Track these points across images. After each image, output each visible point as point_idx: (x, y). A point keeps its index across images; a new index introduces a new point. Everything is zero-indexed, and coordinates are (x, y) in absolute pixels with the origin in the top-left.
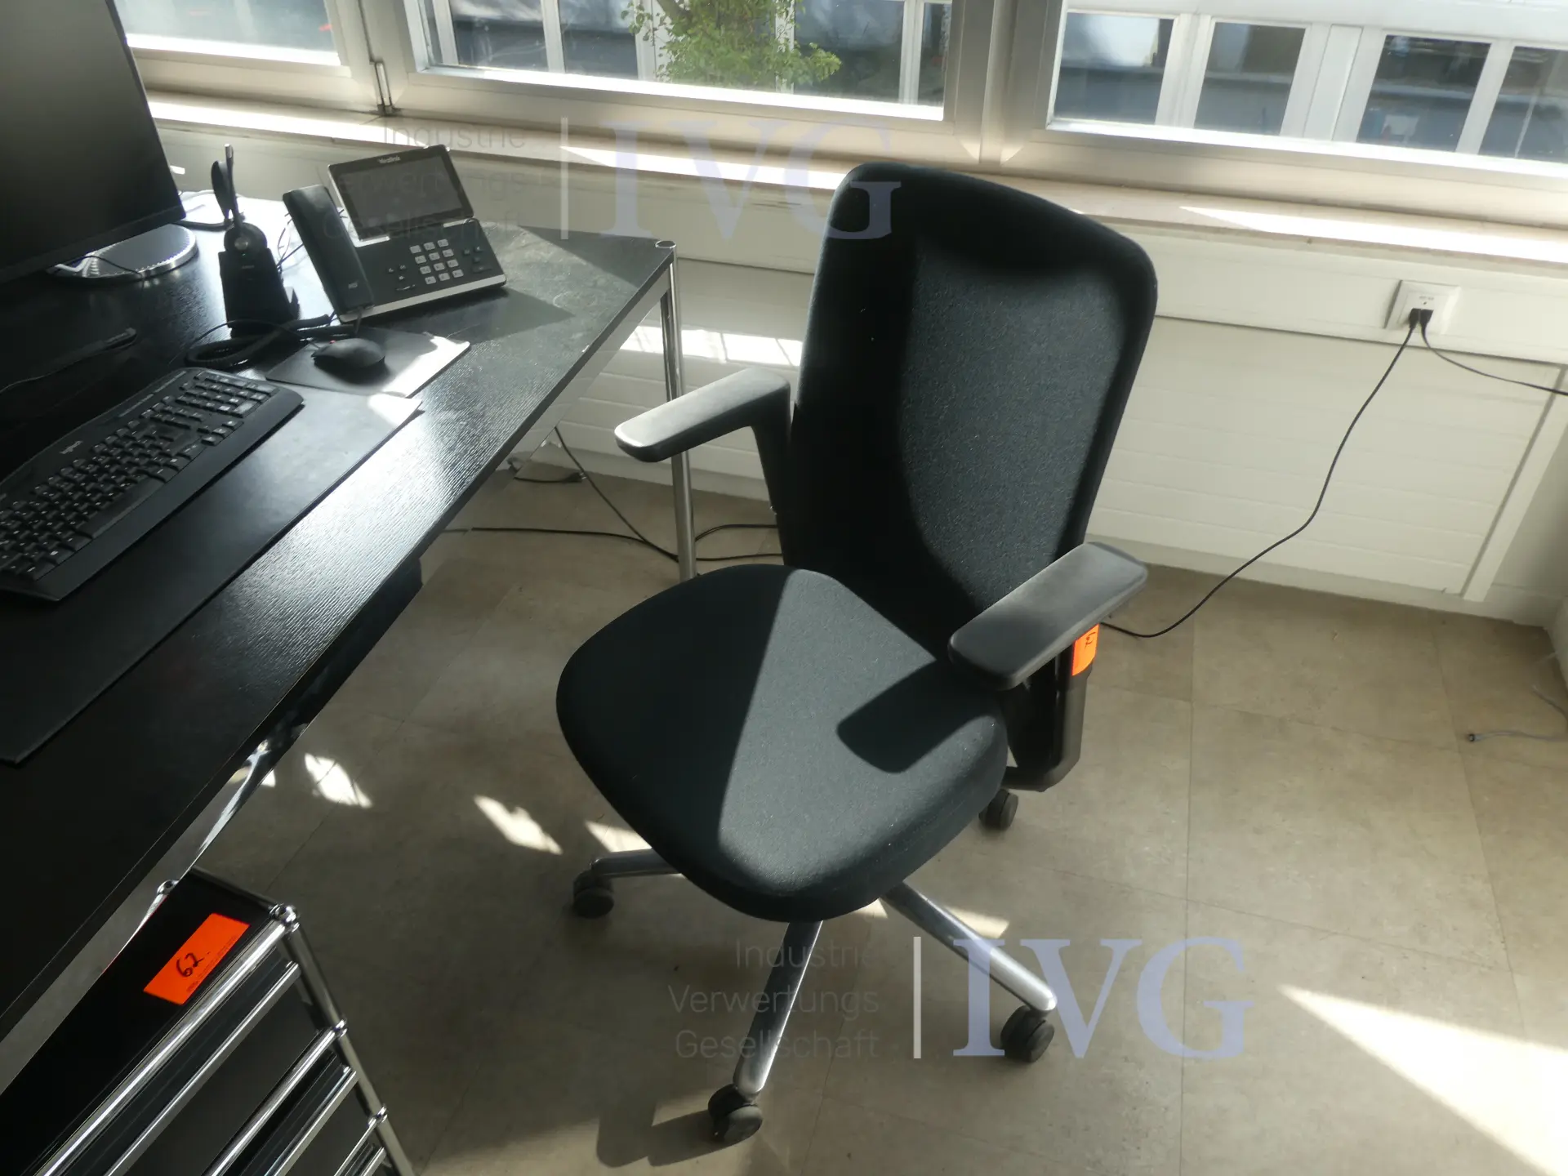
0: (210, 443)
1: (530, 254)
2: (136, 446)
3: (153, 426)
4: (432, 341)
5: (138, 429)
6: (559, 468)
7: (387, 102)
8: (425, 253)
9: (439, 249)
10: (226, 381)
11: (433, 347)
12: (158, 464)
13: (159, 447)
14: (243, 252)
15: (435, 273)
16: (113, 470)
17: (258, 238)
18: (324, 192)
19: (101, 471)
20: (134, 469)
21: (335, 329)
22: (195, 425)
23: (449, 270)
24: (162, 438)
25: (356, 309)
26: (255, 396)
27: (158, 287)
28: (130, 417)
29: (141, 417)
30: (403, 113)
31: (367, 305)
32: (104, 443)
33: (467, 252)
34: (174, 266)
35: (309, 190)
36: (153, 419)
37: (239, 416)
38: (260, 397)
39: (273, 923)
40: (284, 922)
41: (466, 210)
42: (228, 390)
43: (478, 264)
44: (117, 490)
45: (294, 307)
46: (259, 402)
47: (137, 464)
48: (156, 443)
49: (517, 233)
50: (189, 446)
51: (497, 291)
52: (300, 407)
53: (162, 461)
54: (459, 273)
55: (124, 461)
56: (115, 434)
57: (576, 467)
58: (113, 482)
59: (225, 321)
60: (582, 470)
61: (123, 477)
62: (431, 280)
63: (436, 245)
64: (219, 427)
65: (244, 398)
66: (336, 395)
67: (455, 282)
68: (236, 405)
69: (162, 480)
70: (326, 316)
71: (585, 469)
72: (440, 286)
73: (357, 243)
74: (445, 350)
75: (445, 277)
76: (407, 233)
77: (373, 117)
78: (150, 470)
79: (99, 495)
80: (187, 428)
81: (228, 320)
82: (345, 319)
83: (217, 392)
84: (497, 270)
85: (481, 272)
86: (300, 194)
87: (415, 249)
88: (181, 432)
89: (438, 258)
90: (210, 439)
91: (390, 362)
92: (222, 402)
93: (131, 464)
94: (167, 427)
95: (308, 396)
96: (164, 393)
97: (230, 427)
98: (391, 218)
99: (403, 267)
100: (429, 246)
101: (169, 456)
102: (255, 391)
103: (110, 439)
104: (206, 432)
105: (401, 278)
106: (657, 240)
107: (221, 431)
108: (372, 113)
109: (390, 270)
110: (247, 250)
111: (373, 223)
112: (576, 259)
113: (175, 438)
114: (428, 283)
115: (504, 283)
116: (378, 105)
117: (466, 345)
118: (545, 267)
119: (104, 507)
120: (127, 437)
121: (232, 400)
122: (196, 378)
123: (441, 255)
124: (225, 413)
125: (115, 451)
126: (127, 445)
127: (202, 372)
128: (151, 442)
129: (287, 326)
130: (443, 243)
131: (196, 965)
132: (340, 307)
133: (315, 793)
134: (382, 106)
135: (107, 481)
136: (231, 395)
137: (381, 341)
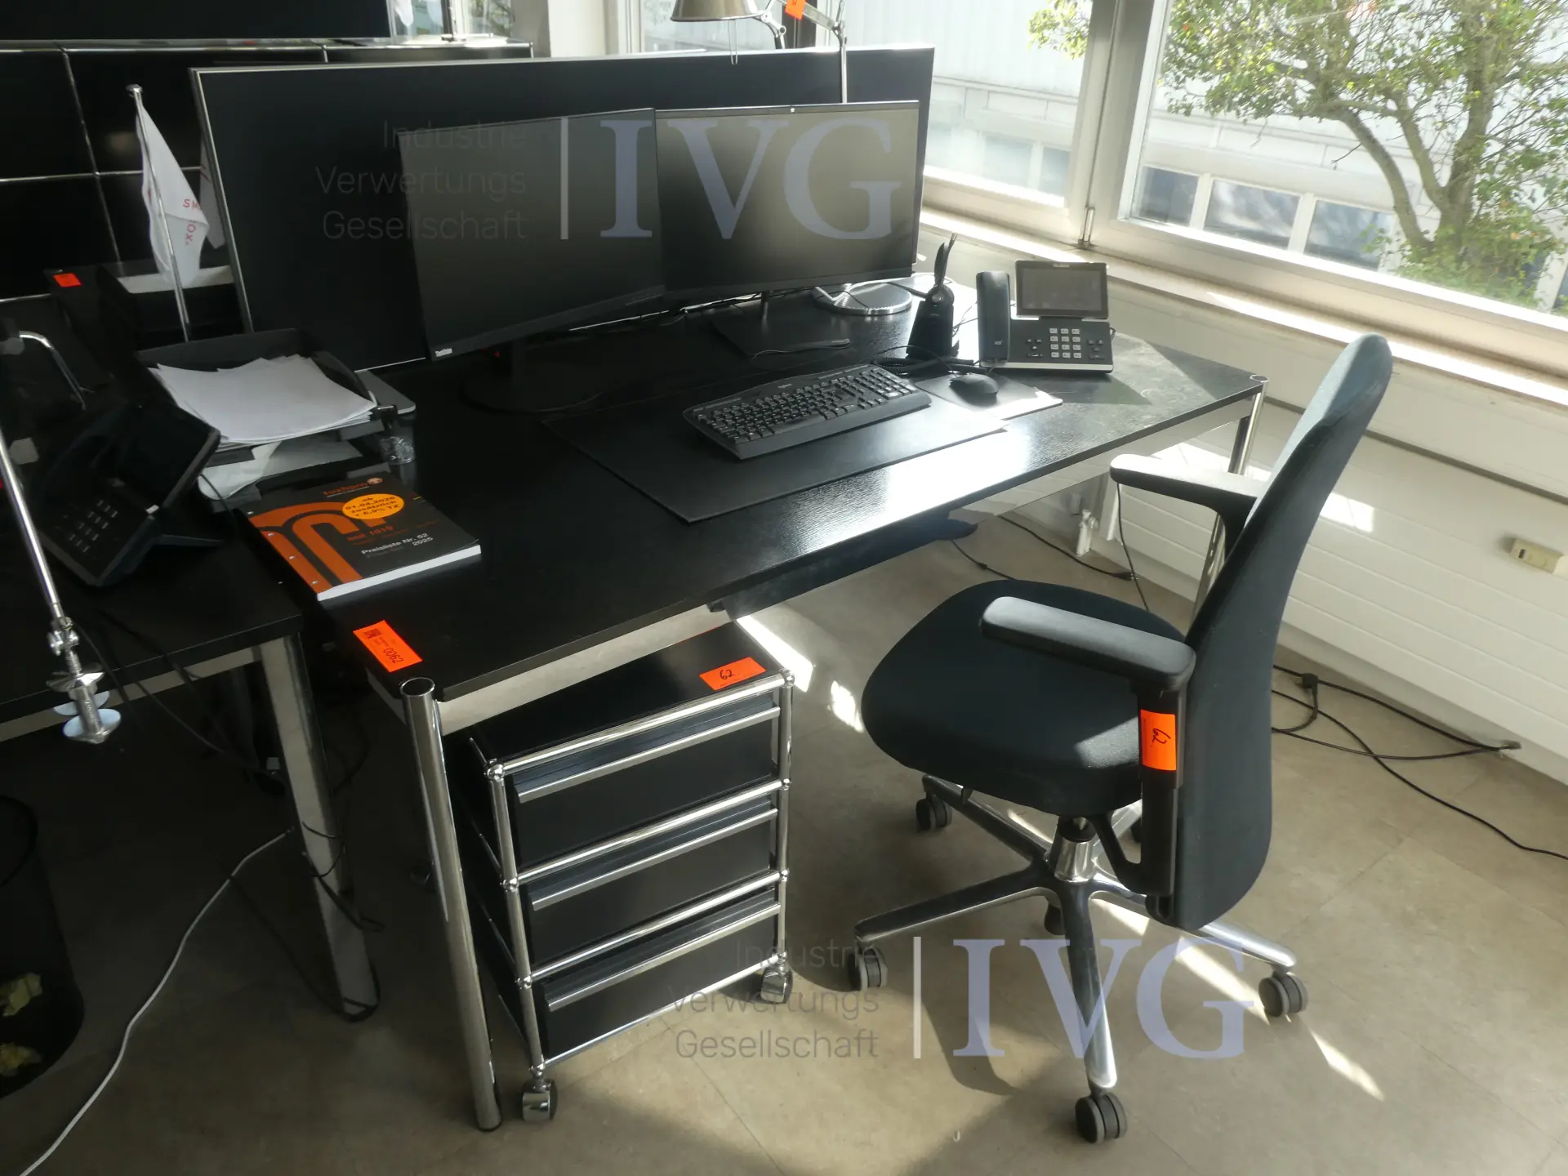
0: (863, 408)
1: (1142, 360)
2: (820, 395)
3: (834, 388)
4: (1036, 393)
5: (825, 388)
6: (1116, 565)
7: (1086, 239)
8: (1060, 335)
9: (1071, 335)
10: (889, 377)
11: (1036, 396)
12: (827, 409)
13: (832, 401)
14: (935, 304)
15: (1061, 351)
16: (801, 404)
17: (949, 298)
18: (1006, 278)
19: (794, 403)
20: (813, 407)
21: (976, 369)
22: (858, 395)
23: (1072, 351)
24: (836, 396)
25: (992, 360)
26: (902, 390)
27: (877, 322)
28: (824, 380)
29: (830, 382)
30: (1096, 249)
31: (1003, 359)
32: (803, 389)
33: (1091, 342)
34: (891, 312)
35: (997, 274)
36: (836, 385)
37: (887, 398)
38: (905, 392)
39: (780, 675)
40: (785, 679)
41: (1103, 312)
42: (888, 382)
43: (1096, 352)
44: (799, 414)
45: (956, 349)
46: (903, 394)
47: (816, 405)
48: (832, 397)
49: (1139, 345)
50: (849, 405)
51: (1102, 376)
52: (927, 406)
53: (830, 408)
54: (1078, 355)
55: (810, 401)
56: (812, 386)
57: (1129, 568)
58: (799, 410)
59: (907, 345)
60: (1133, 573)
61: (805, 409)
62: (1056, 355)
63: (1070, 331)
64: (871, 400)
65: (895, 389)
66: (953, 405)
67: (1073, 360)
68: (888, 392)
69: (826, 417)
70: (972, 361)
71: (1136, 571)
72: (1061, 360)
73: (1014, 314)
74: (1043, 399)
75: (1067, 355)
76: (1052, 318)
77: (1072, 248)
78: (822, 411)
79: (788, 414)
80: (853, 395)
81: (909, 344)
82: (983, 364)
83: (881, 381)
84: (1110, 362)
85: (1093, 359)
86: (988, 275)
87: (1054, 331)
88: (849, 396)
89: (1068, 341)
90: (864, 405)
91: (999, 397)
92: (881, 388)
93: (813, 404)
94: (842, 391)
95: (935, 400)
96: (850, 373)
97: (879, 403)
98: (1046, 306)
99: (1039, 341)
100: (1065, 331)
101: (836, 406)
102: (904, 388)
103: (807, 388)
104: (863, 401)
105: (1035, 348)
106: (1251, 374)
107: (872, 402)
108: (1072, 245)
109: (1029, 341)
110: (938, 303)
111: (1031, 306)
112: (1177, 371)
113: (843, 398)
114: (1053, 356)
115: (1110, 372)
116: (1080, 240)
117: (1060, 401)
118: (1151, 371)
119: (787, 421)
120: (817, 390)
121: (887, 388)
122: (872, 371)
123: (1071, 340)
124: (880, 394)
125: (807, 395)
126: (815, 394)
127: (876, 369)
128: (830, 396)
129: (943, 359)
130: (1076, 331)
131: (730, 676)
132: (984, 356)
133: (829, 708)
134: (1082, 241)
135: (796, 408)
136: (888, 385)
137: (1001, 384)
